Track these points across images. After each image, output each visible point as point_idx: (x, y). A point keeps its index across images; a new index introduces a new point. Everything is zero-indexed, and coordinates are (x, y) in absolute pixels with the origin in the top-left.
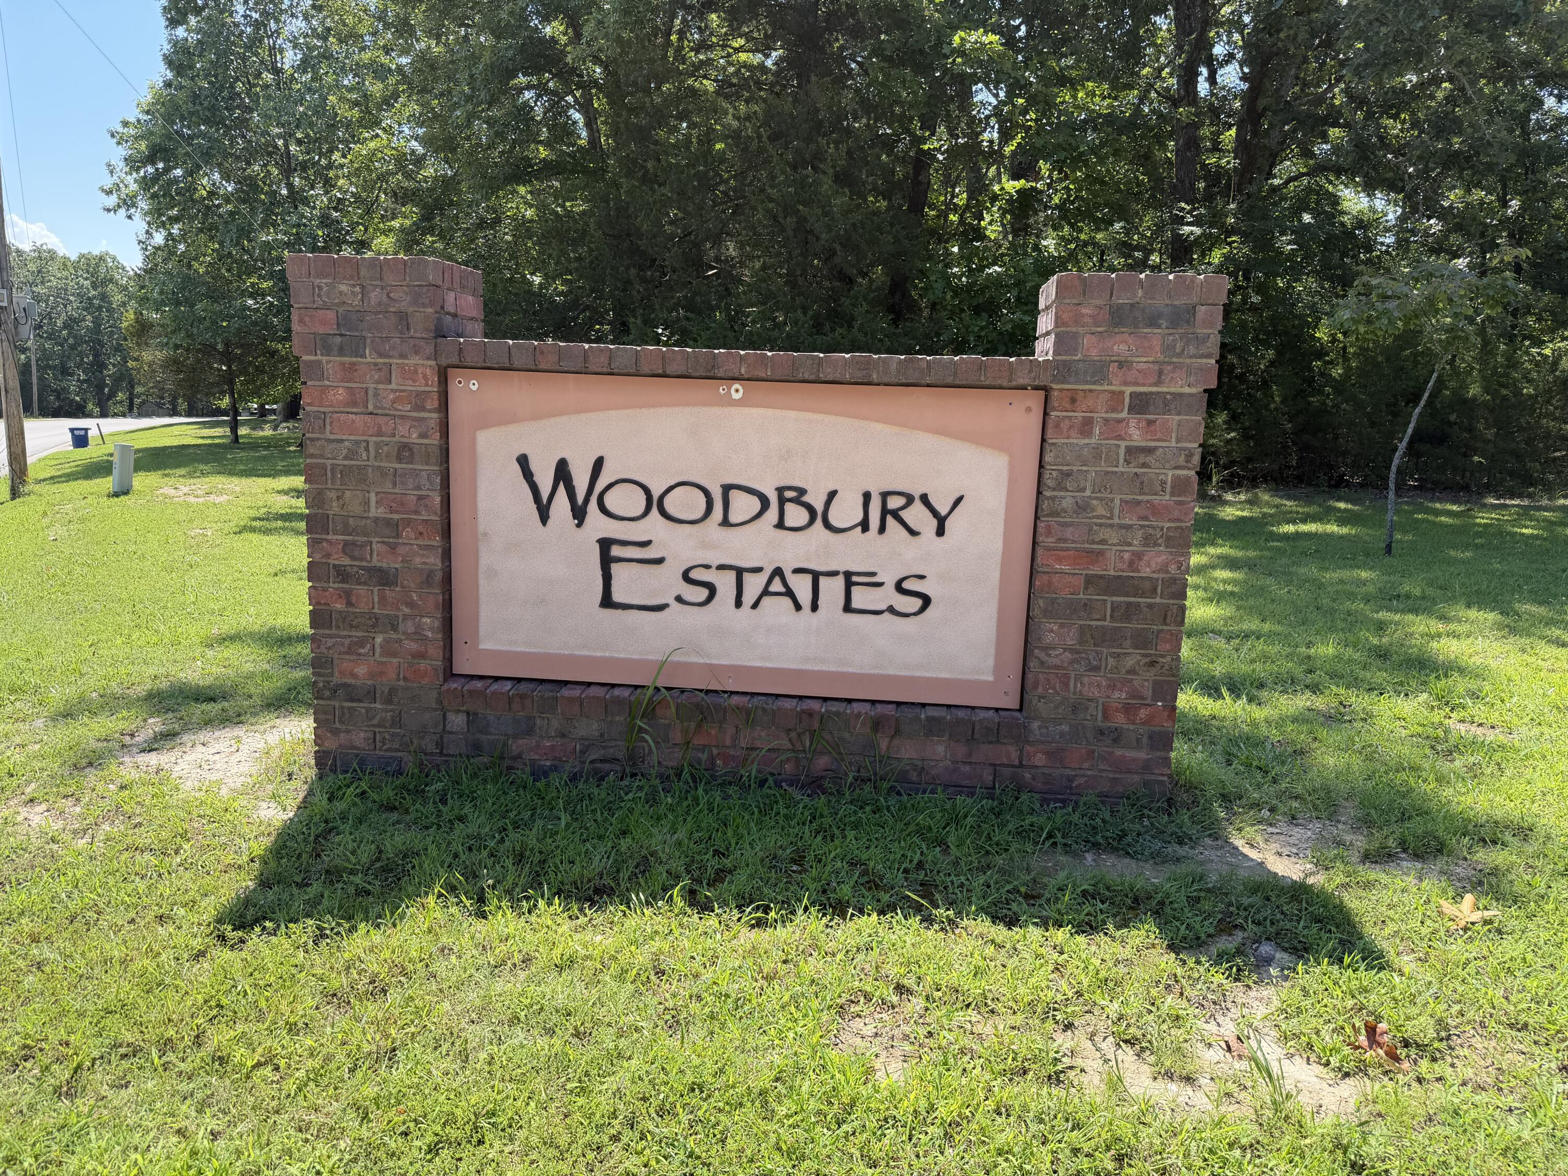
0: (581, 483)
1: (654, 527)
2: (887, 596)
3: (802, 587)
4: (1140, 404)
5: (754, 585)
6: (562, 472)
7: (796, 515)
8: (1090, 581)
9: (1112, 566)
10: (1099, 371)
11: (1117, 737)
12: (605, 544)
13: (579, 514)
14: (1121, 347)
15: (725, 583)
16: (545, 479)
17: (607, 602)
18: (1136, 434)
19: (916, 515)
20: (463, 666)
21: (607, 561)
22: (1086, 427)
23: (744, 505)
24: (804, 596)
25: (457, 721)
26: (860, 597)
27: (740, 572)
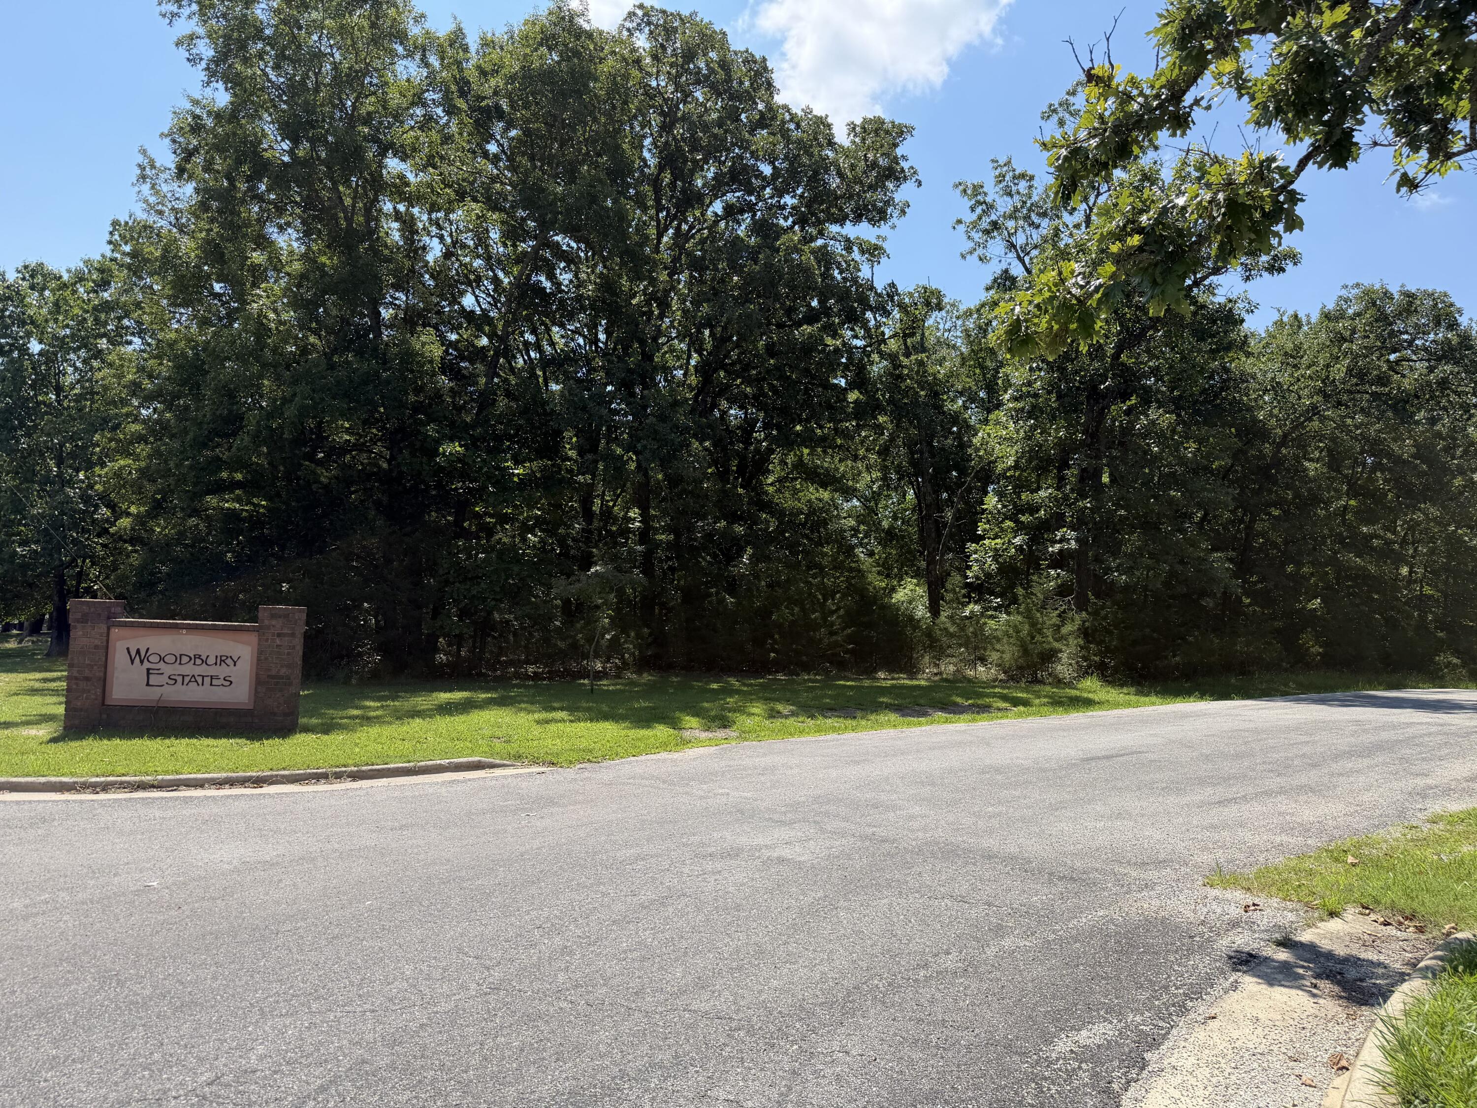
0: (143, 654)
1: (162, 665)
2: (222, 681)
3: (200, 680)
4: (279, 635)
5: (187, 679)
6: (138, 651)
7: (198, 662)
8: (269, 676)
9: (273, 673)
10: (268, 627)
11: (275, 714)
12: (148, 670)
13: (142, 662)
14: (274, 622)
15: (180, 679)
16: (133, 653)
17: (148, 684)
18: (278, 642)
19: (229, 661)
20: (108, 702)
21: (148, 674)
22: (267, 640)
23: (185, 659)
24: (200, 681)
25: (104, 716)
26: (215, 682)
27: (183, 676)
